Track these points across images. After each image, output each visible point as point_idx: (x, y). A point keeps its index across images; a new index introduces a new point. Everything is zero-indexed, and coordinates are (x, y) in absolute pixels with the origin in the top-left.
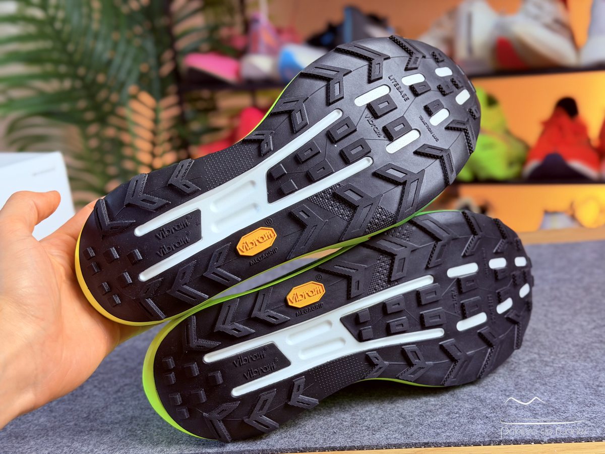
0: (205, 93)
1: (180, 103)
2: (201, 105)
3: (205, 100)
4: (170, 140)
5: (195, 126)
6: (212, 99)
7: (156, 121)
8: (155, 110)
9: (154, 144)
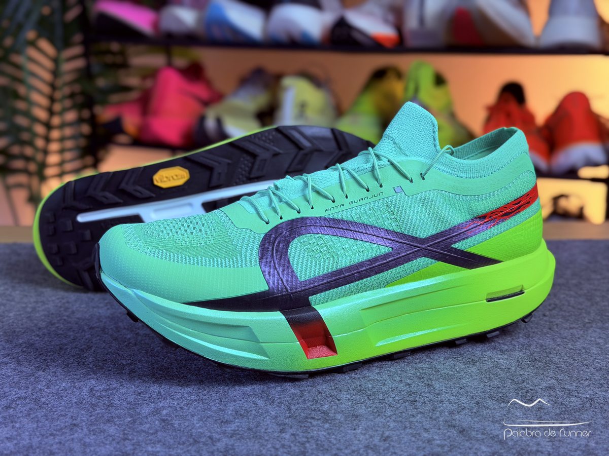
0: (115, 46)
1: (86, 55)
2: (109, 59)
3: (113, 53)
4: (72, 96)
5: (101, 82)
6: (122, 53)
7: (55, 73)
8: (56, 61)
9: (52, 99)
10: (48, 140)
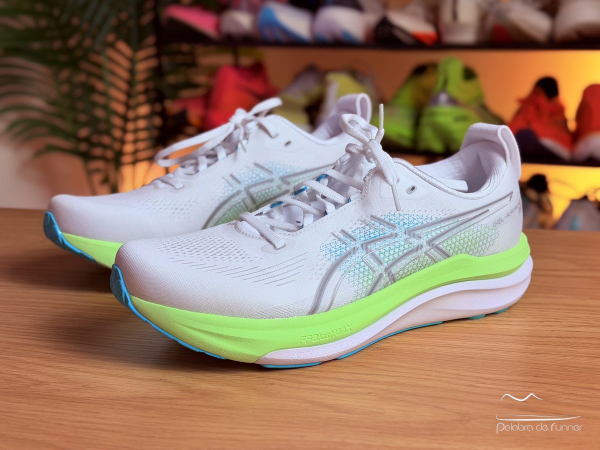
0: (185, 47)
1: (158, 55)
2: (179, 59)
3: (184, 54)
4: (146, 91)
5: (172, 79)
6: (192, 53)
8: (132, 61)
9: (129, 95)
10: (124, 131)
